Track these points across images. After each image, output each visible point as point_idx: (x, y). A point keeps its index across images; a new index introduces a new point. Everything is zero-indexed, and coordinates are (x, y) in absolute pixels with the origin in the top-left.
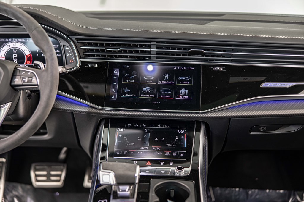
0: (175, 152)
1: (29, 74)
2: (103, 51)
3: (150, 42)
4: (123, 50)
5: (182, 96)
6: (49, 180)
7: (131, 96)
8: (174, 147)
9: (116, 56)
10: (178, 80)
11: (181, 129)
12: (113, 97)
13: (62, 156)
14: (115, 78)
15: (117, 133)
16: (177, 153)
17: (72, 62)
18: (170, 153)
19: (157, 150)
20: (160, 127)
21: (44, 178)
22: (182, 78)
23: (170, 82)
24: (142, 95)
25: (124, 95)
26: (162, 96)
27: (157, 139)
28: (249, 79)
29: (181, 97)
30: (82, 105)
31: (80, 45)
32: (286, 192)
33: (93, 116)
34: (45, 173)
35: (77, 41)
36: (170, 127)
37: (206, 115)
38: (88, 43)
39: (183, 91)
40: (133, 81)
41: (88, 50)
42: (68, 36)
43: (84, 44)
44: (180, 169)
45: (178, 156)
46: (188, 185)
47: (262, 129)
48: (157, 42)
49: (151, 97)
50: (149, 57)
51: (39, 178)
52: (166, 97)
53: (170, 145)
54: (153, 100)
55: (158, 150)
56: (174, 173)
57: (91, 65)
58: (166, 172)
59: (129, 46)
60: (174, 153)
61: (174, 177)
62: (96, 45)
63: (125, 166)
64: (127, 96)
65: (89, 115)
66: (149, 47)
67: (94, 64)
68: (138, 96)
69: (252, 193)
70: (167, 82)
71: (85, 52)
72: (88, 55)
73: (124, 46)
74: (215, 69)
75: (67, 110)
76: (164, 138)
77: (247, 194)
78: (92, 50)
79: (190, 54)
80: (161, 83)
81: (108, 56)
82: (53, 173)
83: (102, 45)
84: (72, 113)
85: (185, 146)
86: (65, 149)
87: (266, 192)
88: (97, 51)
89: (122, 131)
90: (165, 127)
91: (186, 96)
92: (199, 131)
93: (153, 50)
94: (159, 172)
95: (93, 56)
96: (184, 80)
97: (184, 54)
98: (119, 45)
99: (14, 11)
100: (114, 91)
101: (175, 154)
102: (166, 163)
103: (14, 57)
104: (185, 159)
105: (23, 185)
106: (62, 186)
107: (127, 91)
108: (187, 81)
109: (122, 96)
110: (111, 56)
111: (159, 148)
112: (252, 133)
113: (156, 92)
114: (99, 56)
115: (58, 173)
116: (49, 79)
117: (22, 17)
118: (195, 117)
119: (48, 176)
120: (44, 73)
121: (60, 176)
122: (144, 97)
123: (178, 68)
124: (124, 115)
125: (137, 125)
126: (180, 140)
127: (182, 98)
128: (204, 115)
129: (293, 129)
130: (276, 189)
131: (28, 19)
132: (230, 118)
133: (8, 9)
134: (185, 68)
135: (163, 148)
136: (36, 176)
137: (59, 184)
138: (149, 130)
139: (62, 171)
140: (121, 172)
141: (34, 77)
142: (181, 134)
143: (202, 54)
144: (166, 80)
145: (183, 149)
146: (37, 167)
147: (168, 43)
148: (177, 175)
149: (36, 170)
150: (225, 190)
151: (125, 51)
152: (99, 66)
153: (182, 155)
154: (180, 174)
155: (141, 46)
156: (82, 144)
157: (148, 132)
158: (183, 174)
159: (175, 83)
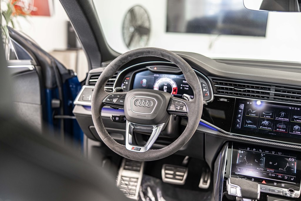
0: (286, 176)
1: (181, 103)
2: (231, 89)
3: (270, 86)
4: (247, 90)
5: (295, 131)
6: (174, 178)
7: (252, 127)
8: (286, 172)
9: (241, 94)
10: (292, 118)
11: (292, 158)
12: (238, 126)
13: (185, 161)
14: (240, 111)
15: (238, 154)
16: (288, 177)
17: (207, 96)
18: (282, 176)
19: (270, 172)
20: (273, 153)
21: (171, 176)
22: (296, 117)
23: (285, 119)
24: (261, 127)
25: (246, 125)
26: (278, 130)
27: (271, 163)
29: (294, 132)
30: (212, 129)
31: (214, 83)
33: (220, 138)
34: (172, 172)
35: (213, 80)
36: (282, 154)
38: (220, 83)
39: (296, 127)
40: (255, 115)
41: (219, 88)
42: (207, 77)
43: (217, 84)
44: (291, 191)
45: (289, 180)
48: (276, 86)
49: (269, 129)
50: (268, 97)
51: (168, 176)
52: (281, 131)
53: (282, 169)
54: (270, 131)
55: (272, 172)
56: (286, 194)
57: (222, 100)
58: (279, 192)
59: (253, 87)
60: (285, 177)
61: (285, 197)
62: (226, 84)
63: (248, 183)
64: (249, 126)
65: (217, 137)
66: (269, 89)
67: (224, 99)
68: (258, 127)
70: (283, 119)
71: (218, 89)
72: (219, 92)
73: (248, 87)
75: (200, 131)
76: (277, 163)
78: (223, 88)
80: (278, 119)
81: (235, 93)
82: (178, 173)
83: (231, 85)
84: (204, 134)
85: (295, 172)
86: (187, 157)
88: (227, 89)
89: (243, 153)
90: (278, 154)
91: (298, 131)
93: (272, 92)
94: (273, 191)
95: (223, 92)
96: (297, 119)
97: (298, 98)
98: (244, 86)
99: (175, 58)
100: (239, 121)
101: (286, 178)
103: (164, 88)
104: (295, 183)
105: (155, 179)
106: (183, 184)
107: (249, 122)
108: (300, 120)
109: (245, 125)
110: (237, 94)
111: (272, 170)
113: (273, 126)
114: (228, 93)
115: (182, 174)
116: (196, 109)
117: (180, 62)
119: (174, 175)
120: (192, 104)
121: (183, 176)
122: (263, 128)
123: (293, 108)
124: (245, 141)
125: (254, 150)
126: (291, 167)
127: (295, 133)
131: (184, 63)
133: (171, 55)
134: (299, 109)
135: (276, 171)
136: (166, 174)
137: (182, 182)
138: (264, 155)
139: (184, 173)
140: (246, 188)
141: (184, 107)
142: (292, 162)
144: (282, 117)
145: (293, 174)
146: (167, 167)
147: (285, 87)
148: (288, 195)
149: (166, 169)
151: (249, 91)
152: (228, 100)
153: (292, 179)
154: (291, 196)
155: (262, 88)
156: (206, 157)
157: (264, 156)
159: (290, 120)
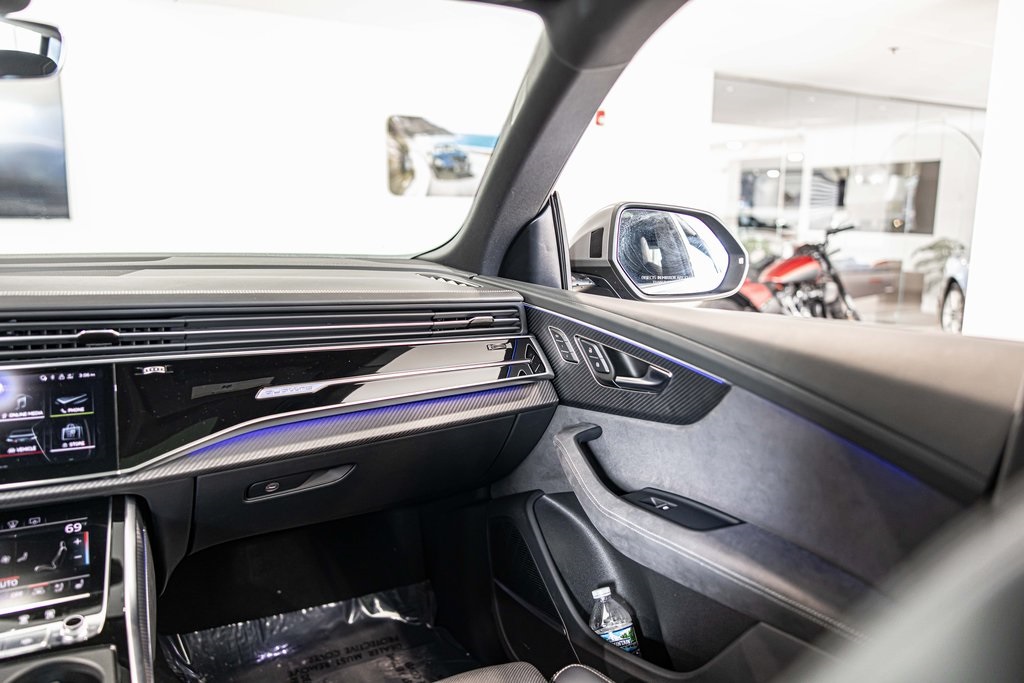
0: (59, 583)
5: (68, 442)
8: (57, 571)
10: (54, 405)
11: (73, 523)
16: (66, 583)
18: (45, 587)
19: (7, 587)
20: (13, 526)
22: (63, 402)
23: (30, 413)
26: (11, 451)
27: (6, 559)
28: (235, 386)
29: (65, 445)
32: (341, 603)
36: (42, 522)
37: (135, 479)
39: (71, 429)
45: (70, 590)
46: (100, 661)
47: (271, 487)
52: (25, 452)
53: (44, 567)
55: (11, 587)
56: (60, 638)
58: (36, 640)
60: (57, 586)
61: (60, 648)
69: (272, 624)
70: (24, 414)
74: (147, 371)
76: (26, 555)
77: (262, 628)
79: (82, 342)
80: (8, 417)
85: (87, 562)
87: (302, 614)
90: (28, 524)
91: (78, 440)
92: (120, 517)
96: (66, 407)
97: (68, 344)
101: (59, 587)
102: (37, 615)
104: (88, 595)
108: (79, 406)
111: (14, 581)
112: (250, 501)
118: (106, 488)
123: (53, 377)
126: (73, 549)
127: (69, 447)
128: (129, 480)
129: (335, 477)
130: (319, 604)
132: (194, 477)
134: (70, 377)
135: (26, 578)
142: (74, 535)
143: (114, 341)
144: (22, 410)
145: (83, 570)
147: (19, 319)
148: (68, 639)
150: (213, 633)
153: (78, 586)
154: (75, 637)
158: (83, 634)
159: (47, 414)
